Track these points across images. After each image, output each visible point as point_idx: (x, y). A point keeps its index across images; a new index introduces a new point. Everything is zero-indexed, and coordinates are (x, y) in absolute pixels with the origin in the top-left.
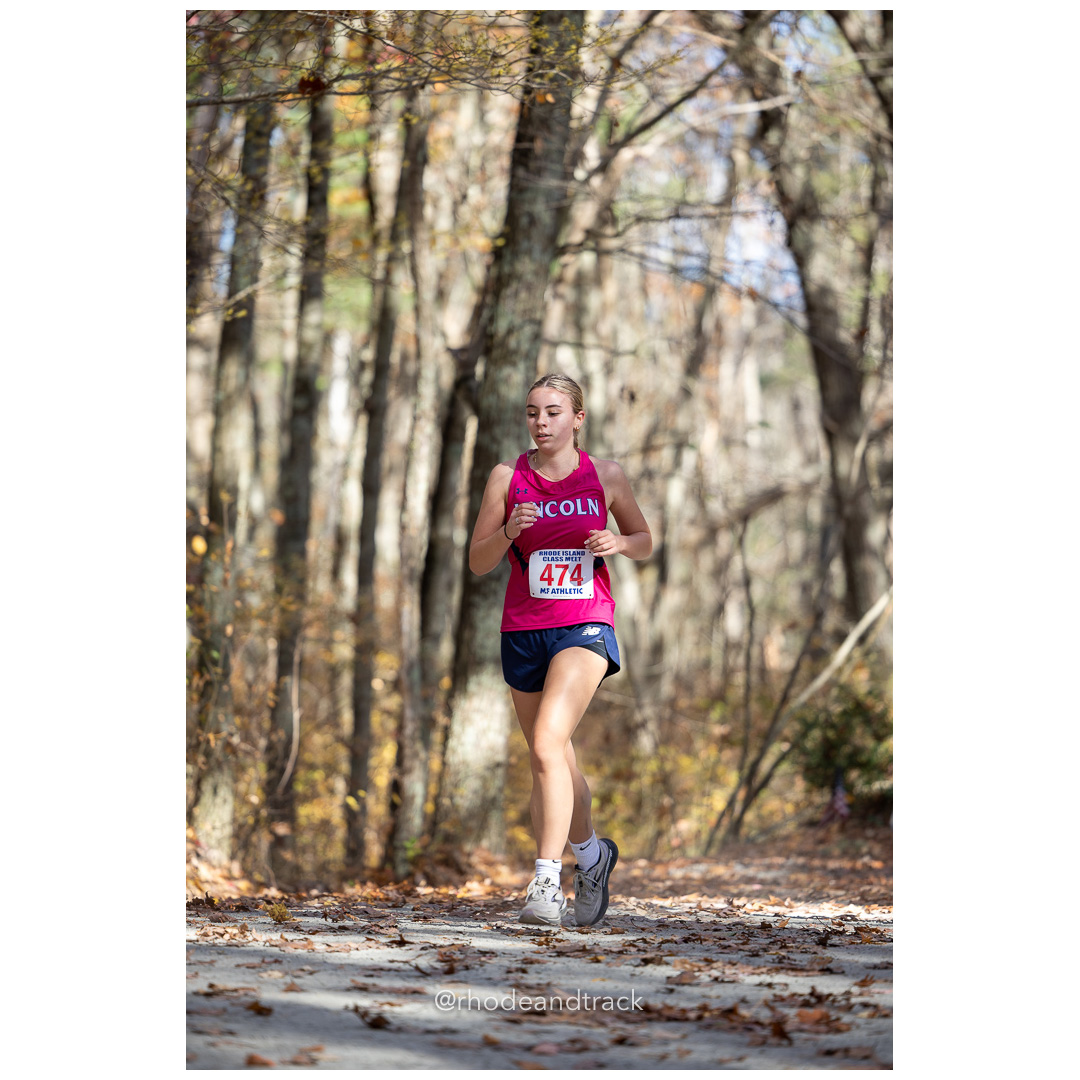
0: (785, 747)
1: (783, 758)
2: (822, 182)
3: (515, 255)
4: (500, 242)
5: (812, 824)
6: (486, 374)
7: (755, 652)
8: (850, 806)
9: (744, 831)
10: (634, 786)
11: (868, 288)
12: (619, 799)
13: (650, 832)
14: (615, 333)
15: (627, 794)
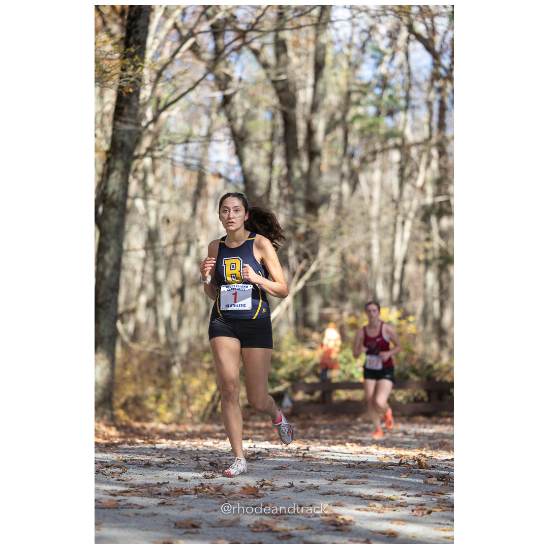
4: (109, 155)
6: (103, 211)
10: (171, 391)
11: (271, 172)
12: (164, 397)
13: (178, 411)
14: (161, 193)
15: (168, 395)
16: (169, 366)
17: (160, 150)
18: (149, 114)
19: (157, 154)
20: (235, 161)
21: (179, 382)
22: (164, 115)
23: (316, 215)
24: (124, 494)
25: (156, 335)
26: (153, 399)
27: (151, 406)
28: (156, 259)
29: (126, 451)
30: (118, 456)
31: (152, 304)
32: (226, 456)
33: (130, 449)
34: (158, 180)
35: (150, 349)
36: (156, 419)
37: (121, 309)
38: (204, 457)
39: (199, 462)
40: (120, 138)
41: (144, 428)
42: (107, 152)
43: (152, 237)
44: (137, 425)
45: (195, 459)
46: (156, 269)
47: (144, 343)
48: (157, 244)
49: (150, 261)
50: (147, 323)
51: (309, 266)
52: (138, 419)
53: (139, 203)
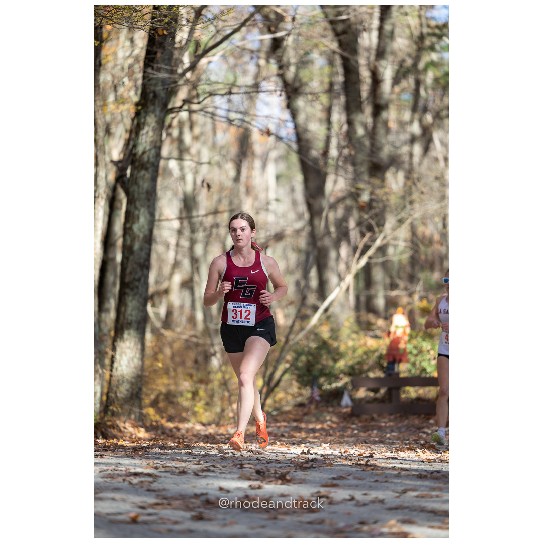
0: (287, 365)
1: (285, 372)
3: (147, 113)
4: (139, 107)
5: (301, 405)
6: (132, 175)
8: (321, 396)
9: (266, 409)
10: (210, 386)
11: (329, 129)
12: (201, 393)
13: (218, 410)
14: (199, 153)
15: (206, 391)
16: (207, 357)
17: (199, 103)
18: (186, 60)
19: (195, 107)
20: (286, 115)
21: (219, 375)
22: (204, 61)
23: (383, 180)
24: (155, 507)
25: (192, 320)
26: (189, 395)
27: (186, 404)
28: (193, 231)
29: (157, 457)
30: (148, 462)
31: (188, 284)
32: (275, 462)
33: (162, 454)
34: (196, 138)
35: (184, 337)
36: (193, 420)
37: (151, 290)
38: (249, 463)
39: (244, 469)
40: (152, 88)
41: (178, 429)
42: (137, 104)
43: (188, 204)
44: (171, 425)
45: (239, 466)
46: (193, 242)
47: (179, 330)
48: (194, 213)
49: (187, 233)
50: (182, 307)
51: (373, 240)
52: (171, 419)
53: (173, 165)
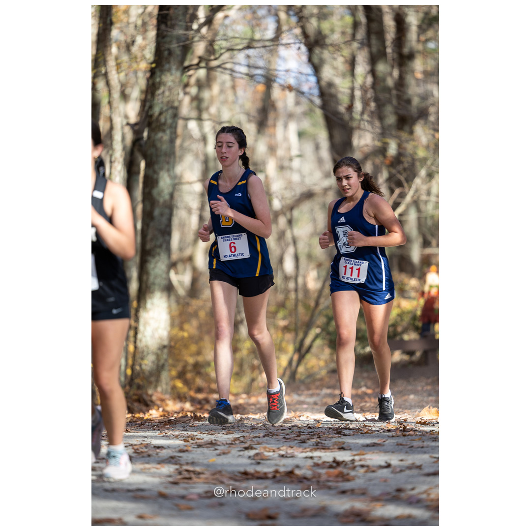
0: (318, 330)
1: (317, 336)
2: (325, 26)
3: (162, 71)
4: (154, 65)
6: (149, 137)
7: (300, 280)
9: (298, 376)
10: (239, 355)
11: (353, 81)
13: (248, 380)
14: (219, 112)
17: (216, 59)
18: (202, 15)
19: (213, 63)
23: (411, 132)
33: (190, 426)
37: (174, 256)
40: (167, 46)
42: (152, 62)
44: (200, 396)
52: (200, 391)
53: (193, 125)
